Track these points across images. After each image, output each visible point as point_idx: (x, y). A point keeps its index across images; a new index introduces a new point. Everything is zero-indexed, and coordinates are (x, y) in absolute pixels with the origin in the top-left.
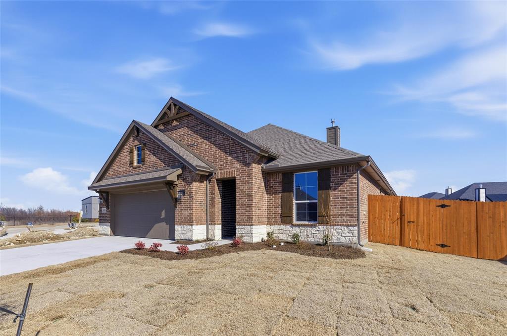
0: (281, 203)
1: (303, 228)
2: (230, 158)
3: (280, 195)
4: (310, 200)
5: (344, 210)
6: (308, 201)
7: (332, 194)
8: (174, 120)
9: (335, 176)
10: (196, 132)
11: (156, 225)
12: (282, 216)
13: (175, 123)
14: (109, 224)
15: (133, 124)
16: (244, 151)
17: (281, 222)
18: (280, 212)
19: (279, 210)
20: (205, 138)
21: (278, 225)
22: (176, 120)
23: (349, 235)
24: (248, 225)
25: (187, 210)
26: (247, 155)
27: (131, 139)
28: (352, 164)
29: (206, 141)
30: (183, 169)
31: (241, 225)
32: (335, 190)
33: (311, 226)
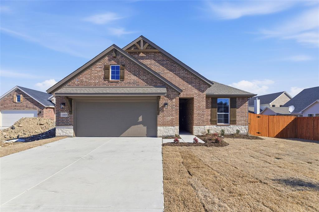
0: (211, 114)
1: (223, 127)
2: (190, 86)
3: (210, 109)
4: (225, 113)
5: (242, 118)
6: (224, 113)
7: (237, 110)
8: (142, 52)
9: (238, 102)
10: (162, 65)
11: (132, 127)
12: (211, 121)
13: (141, 54)
14: (73, 127)
15: (113, 47)
16: (200, 83)
17: (211, 124)
18: (210, 118)
19: (209, 117)
20: (171, 70)
21: (209, 125)
22: (143, 53)
23: (244, 129)
24: (203, 126)
25: (170, 116)
26: (202, 86)
27: (107, 58)
28: (246, 97)
29: (171, 73)
30: (167, 89)
31: (198, 126)
32: (238, 108)
33: (227, 126)
